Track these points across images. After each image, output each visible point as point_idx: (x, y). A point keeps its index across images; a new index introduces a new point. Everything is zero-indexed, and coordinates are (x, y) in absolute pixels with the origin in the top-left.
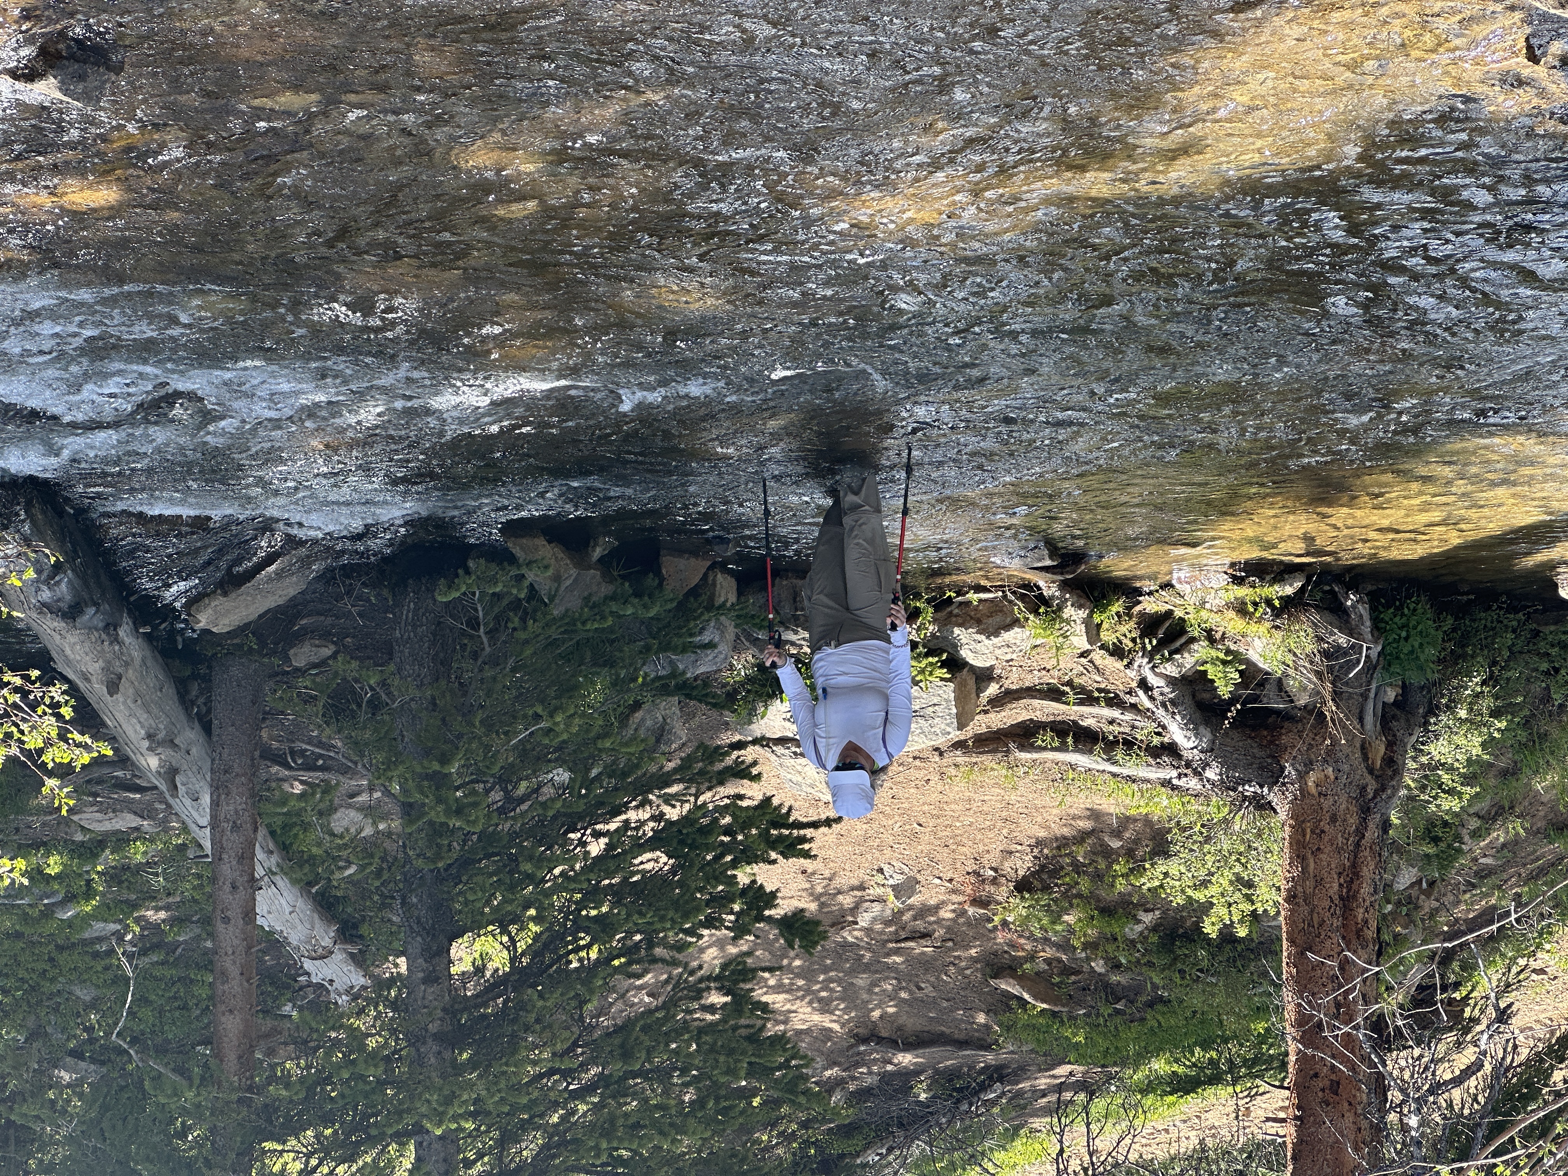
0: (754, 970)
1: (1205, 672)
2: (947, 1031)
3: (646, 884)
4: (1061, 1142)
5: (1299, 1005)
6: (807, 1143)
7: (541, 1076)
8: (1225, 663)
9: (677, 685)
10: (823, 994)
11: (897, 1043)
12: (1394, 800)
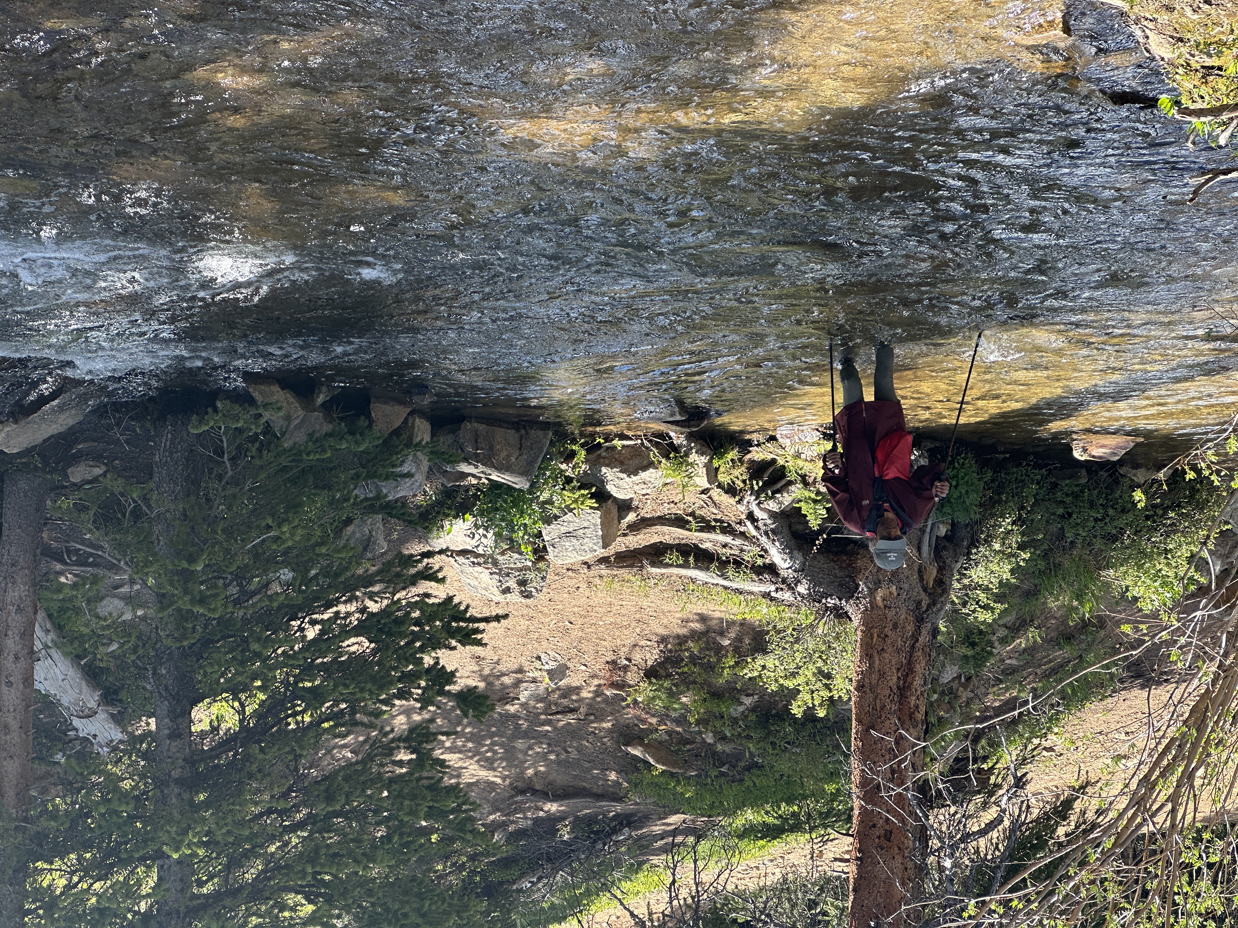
0: (435, 734)
1: (800, 508)
2: (589, 786)
3: (351, 663)
4: (674, 874)
5: (863, 771)
6: (473, 872)
7: (261, 815)
8: (815, 501)
9: (381, 505)
10: (489, 754)
11: (547, 795)
12: (943, 612)
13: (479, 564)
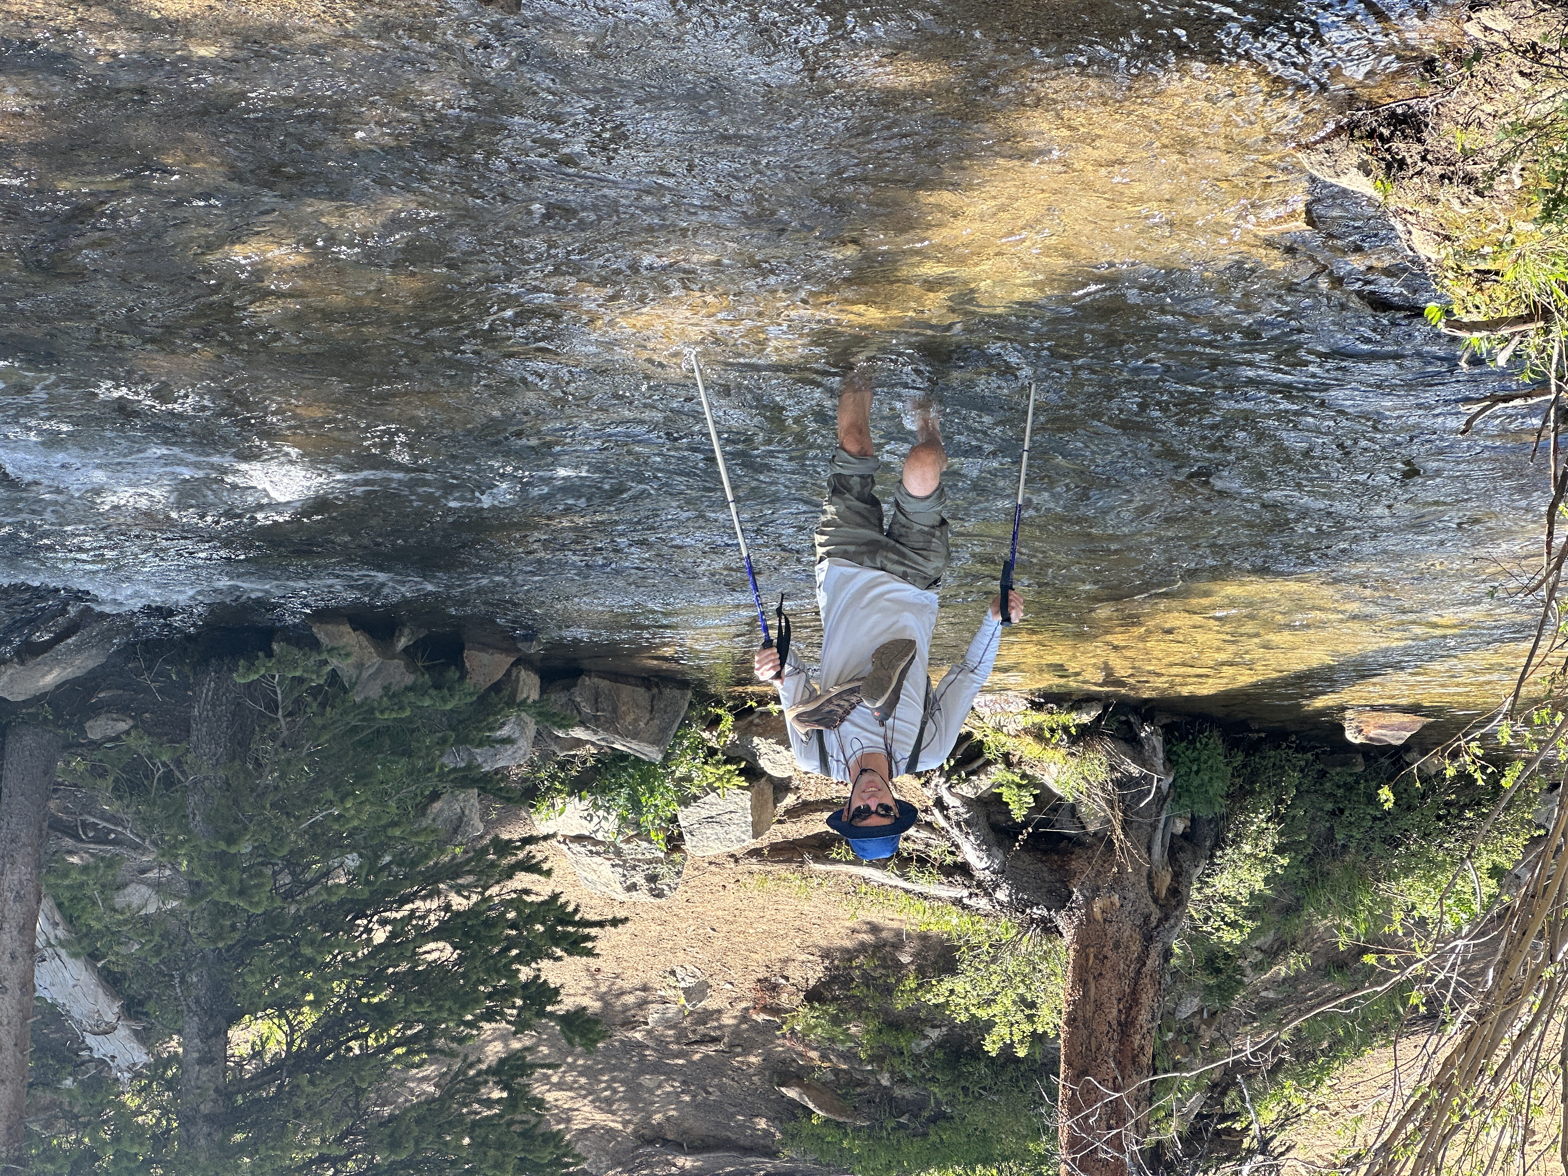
0: (535, 1066)
1: (1001, 794)
2: (733, 1137)
3: (430, 974)
7: (309, 1163)
8: (1020, 786)
9: (475, 777)
10: (607, 1093)
11: (679, 1147)
12: (1177, 930)
13: (598, 854)
